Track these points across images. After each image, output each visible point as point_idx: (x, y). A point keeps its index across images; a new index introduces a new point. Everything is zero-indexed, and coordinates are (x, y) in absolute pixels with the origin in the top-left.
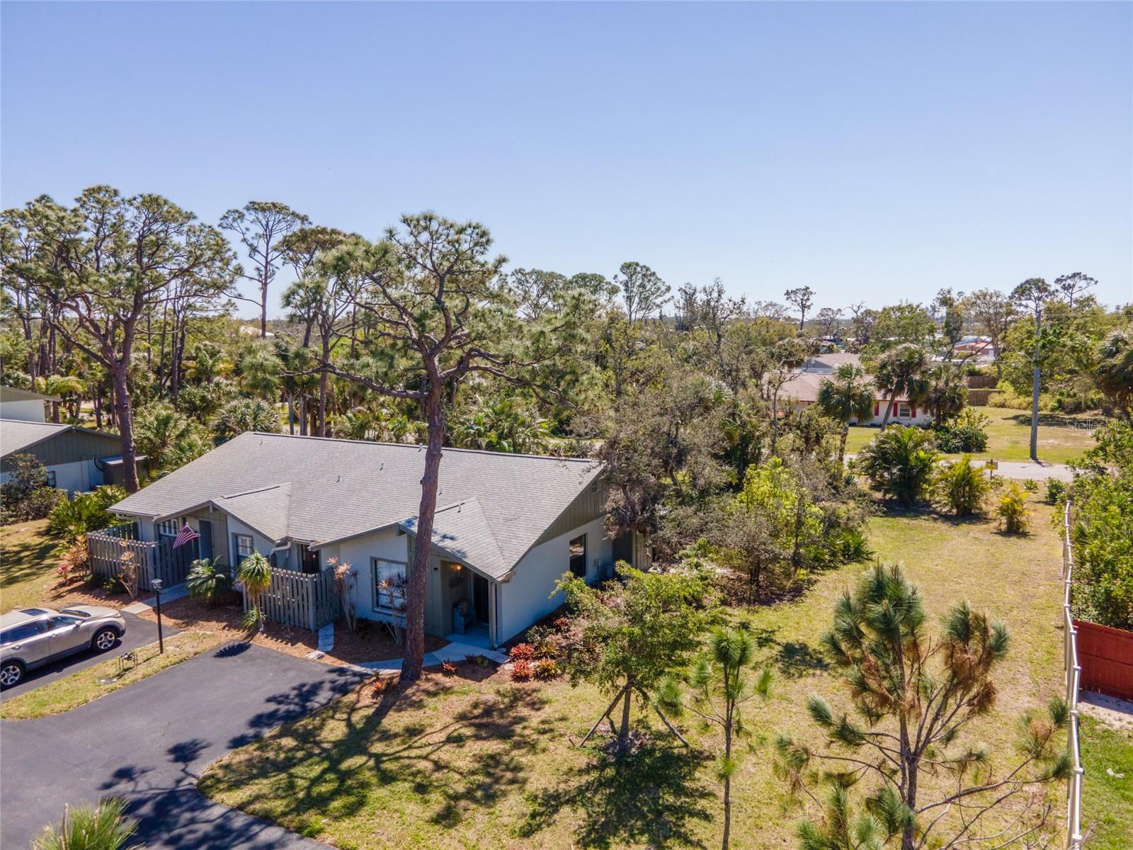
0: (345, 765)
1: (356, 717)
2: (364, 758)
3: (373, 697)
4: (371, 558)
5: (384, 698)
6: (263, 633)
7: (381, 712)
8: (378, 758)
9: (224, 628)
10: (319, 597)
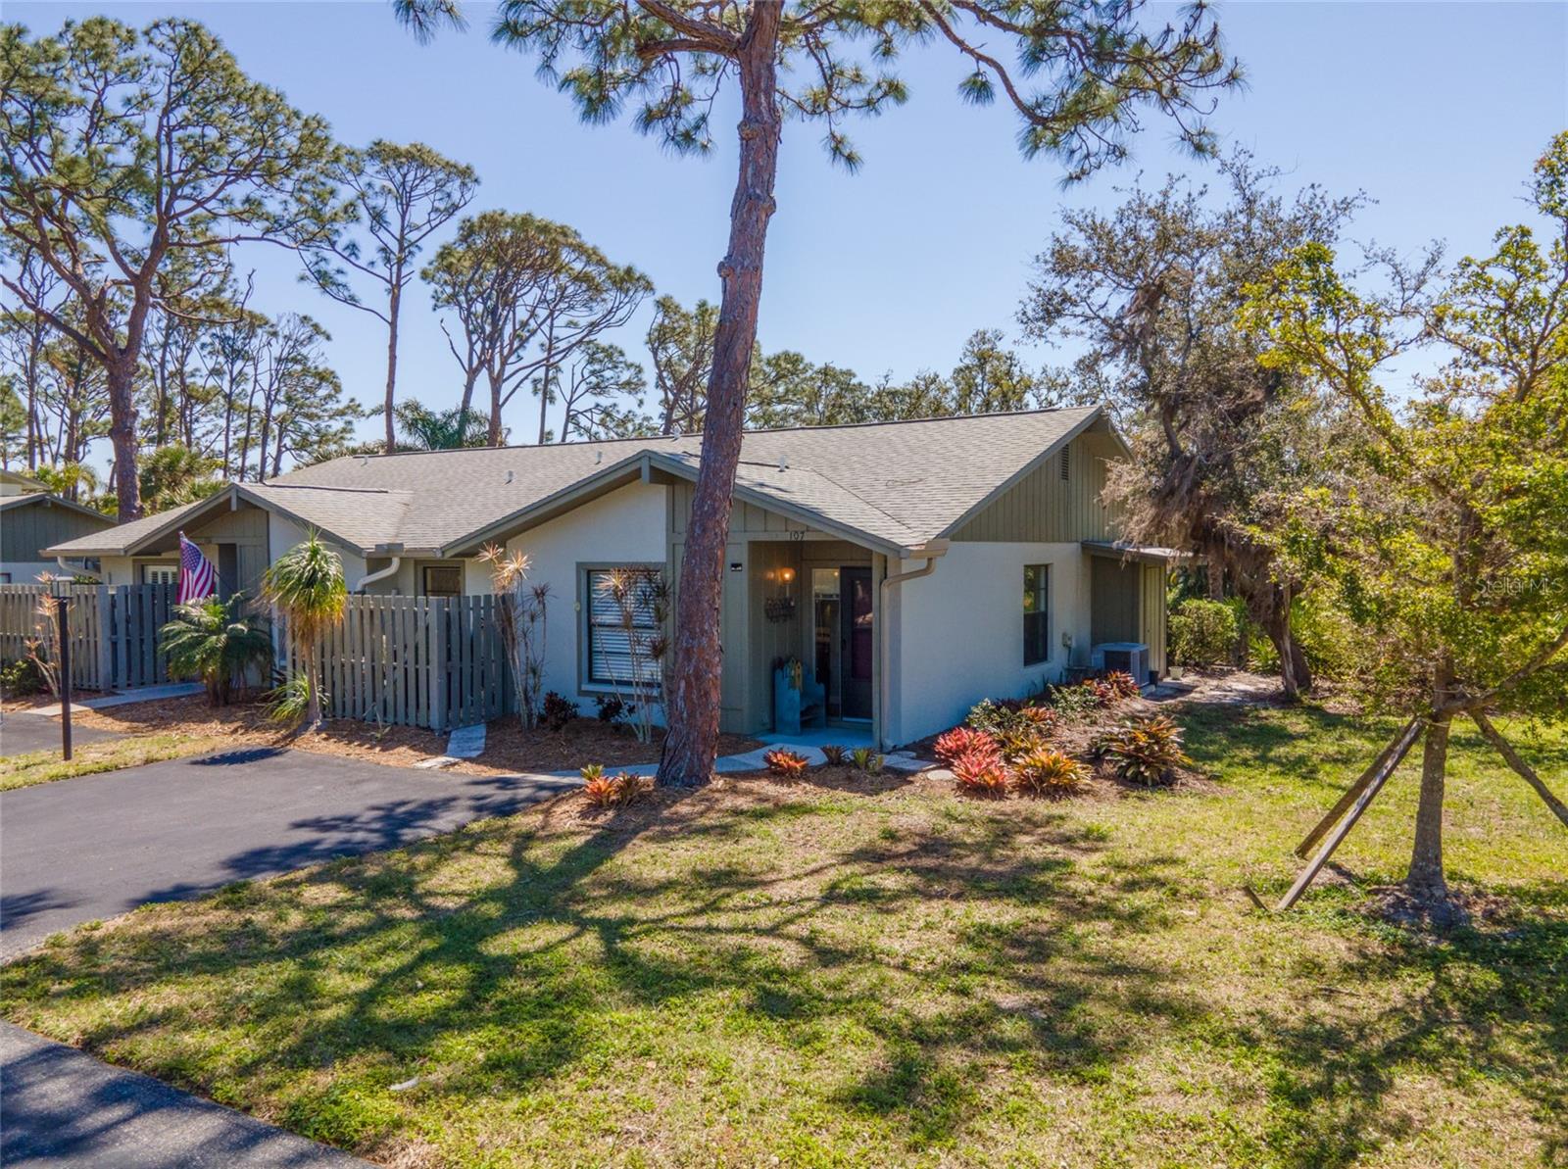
0: (499, 946)
1: (536, 853)
2: (565, 930)
3: (583, 815)
4: (579, 565)
5: (618, 815)
6: (319, 731)
7: (609, 842)
8: (611, 930)
9: (235, 731)
10: (455, 653)
